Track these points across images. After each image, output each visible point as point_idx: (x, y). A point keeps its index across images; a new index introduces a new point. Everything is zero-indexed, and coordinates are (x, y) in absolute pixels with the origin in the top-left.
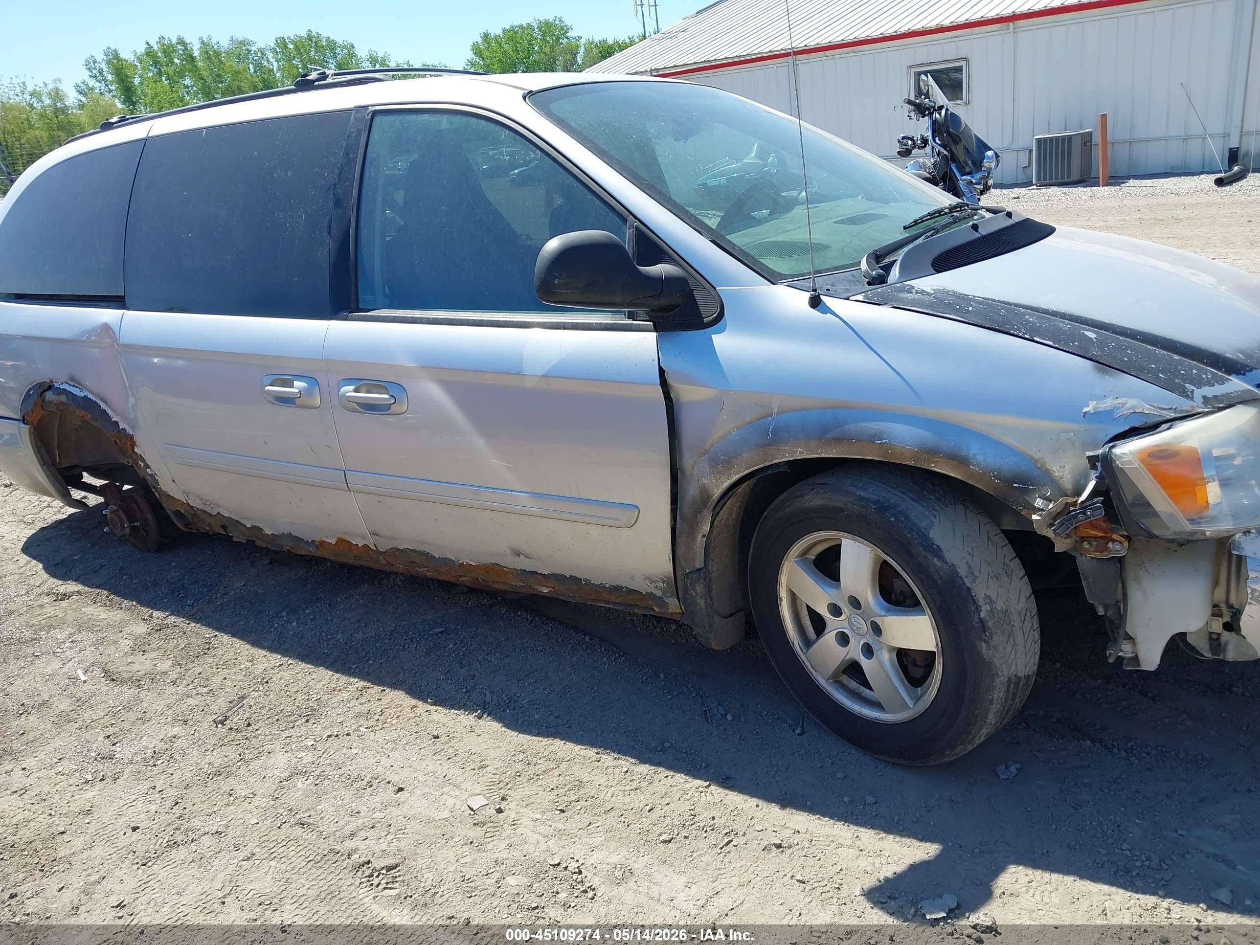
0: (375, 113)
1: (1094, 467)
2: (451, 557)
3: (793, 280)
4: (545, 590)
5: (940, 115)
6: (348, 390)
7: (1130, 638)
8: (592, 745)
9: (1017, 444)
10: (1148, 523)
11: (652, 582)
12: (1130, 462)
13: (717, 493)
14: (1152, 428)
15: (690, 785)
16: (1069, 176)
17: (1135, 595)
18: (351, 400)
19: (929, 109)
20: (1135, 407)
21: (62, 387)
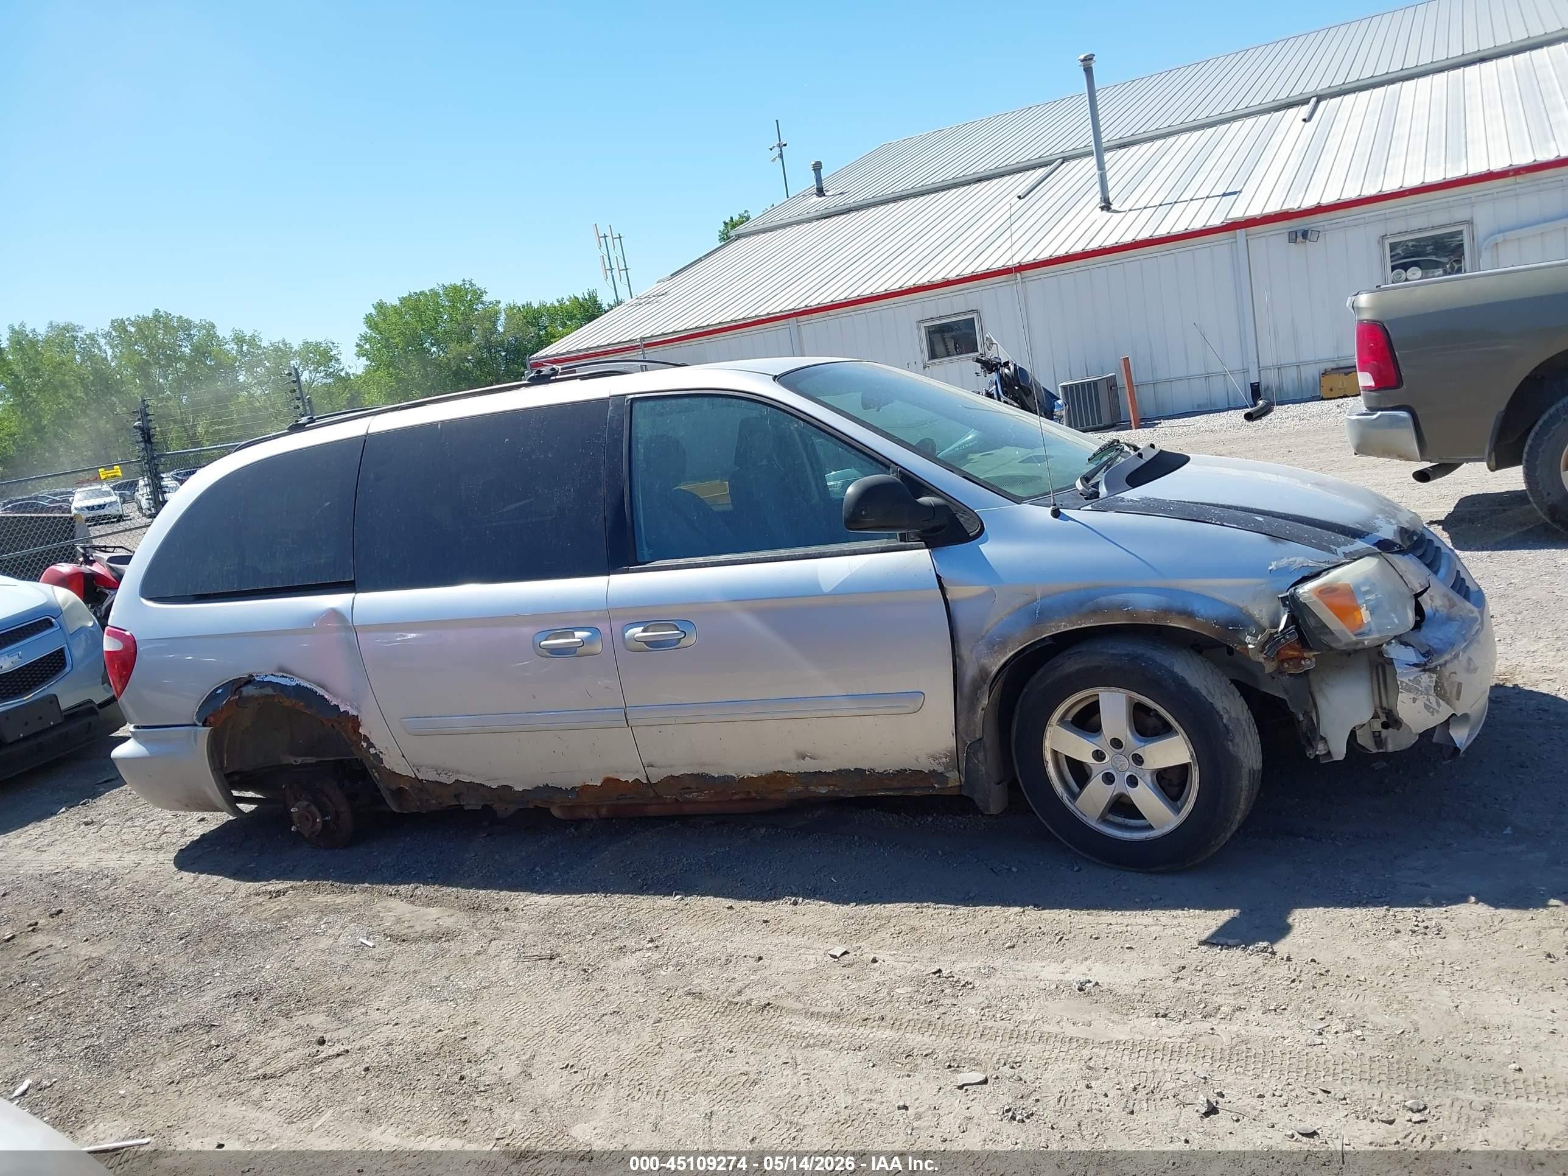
0: (633, 400)
1: (1285, 605)
2: (731, 774)
3: (1037, 499)
4: (823, 790)
5: (1009, 369)
6: (637, 632)
7: (1323, 739)
8: (910, 900)
9: (1226, 598)
10: (1326, 639)
11: (935, 759)
12: (1310, 598)
13: (995, 669)
14: (1317, 575)
15: (1009, 913)
16: (1100, 422)
17: (1321, 703)
18: (638, 640)
19: (995, 365)
20: (1302, 563)
21: (266, 680)
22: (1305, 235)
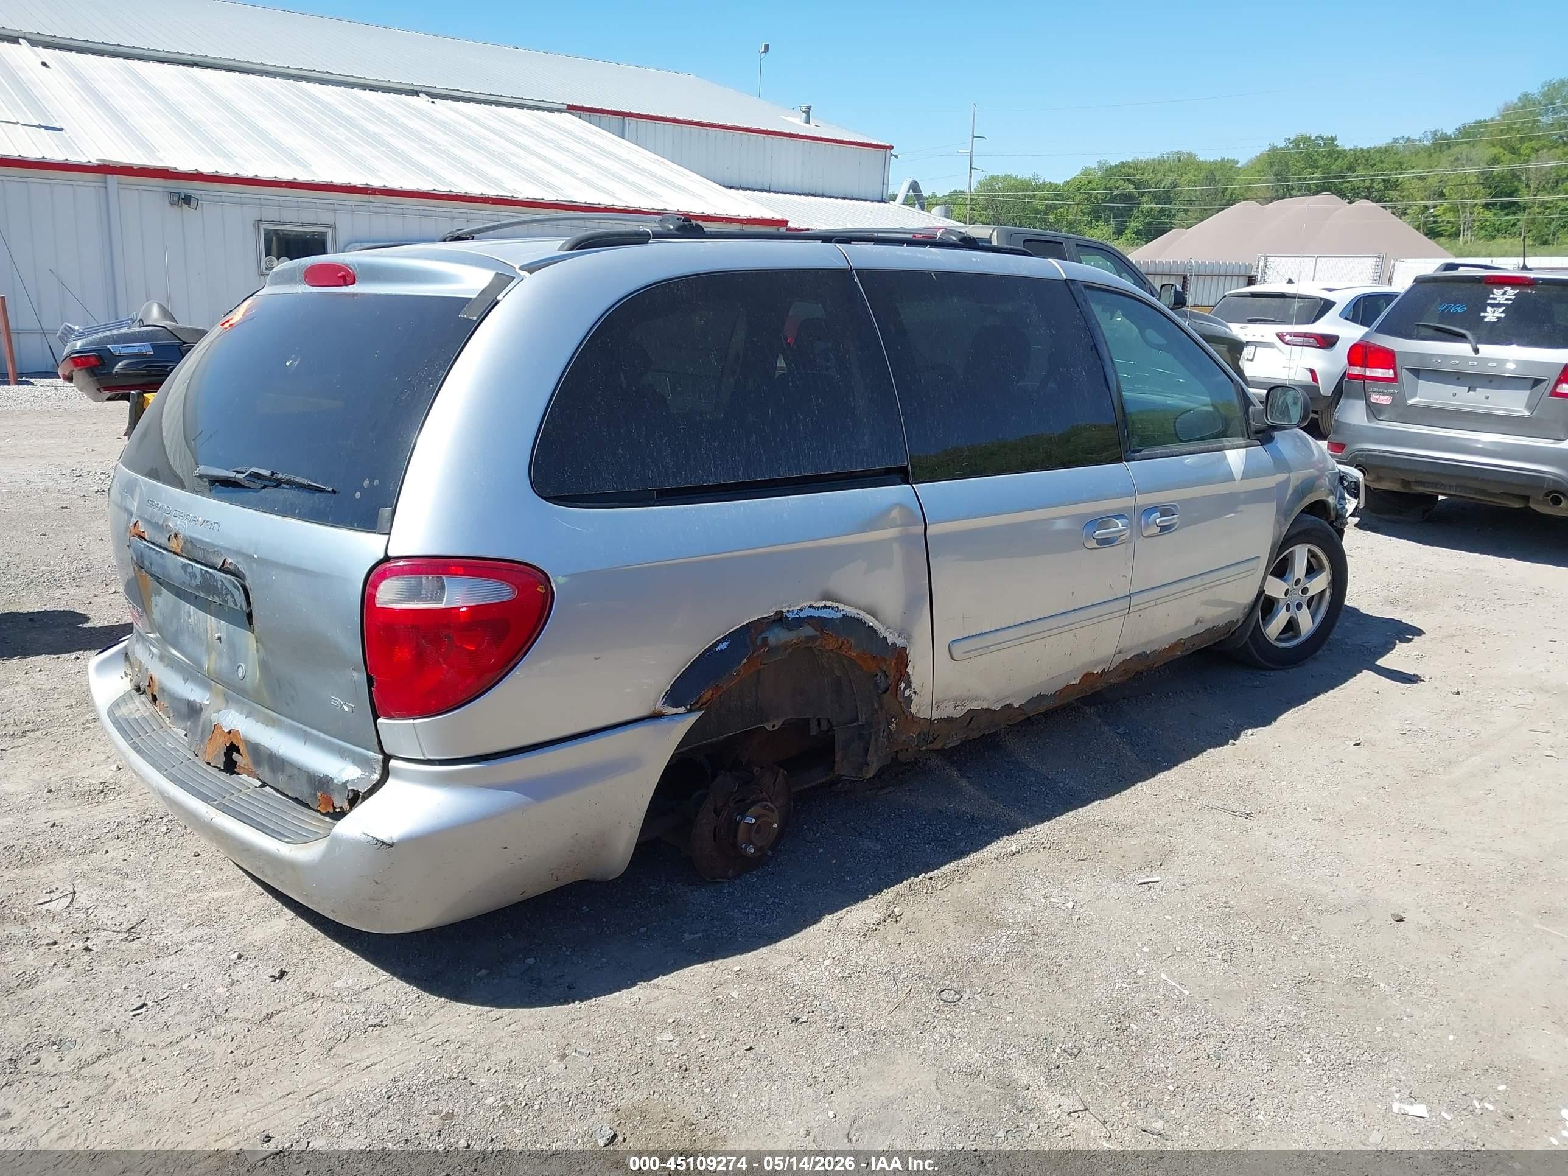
21: (802, 615)
22: (187, 199)
